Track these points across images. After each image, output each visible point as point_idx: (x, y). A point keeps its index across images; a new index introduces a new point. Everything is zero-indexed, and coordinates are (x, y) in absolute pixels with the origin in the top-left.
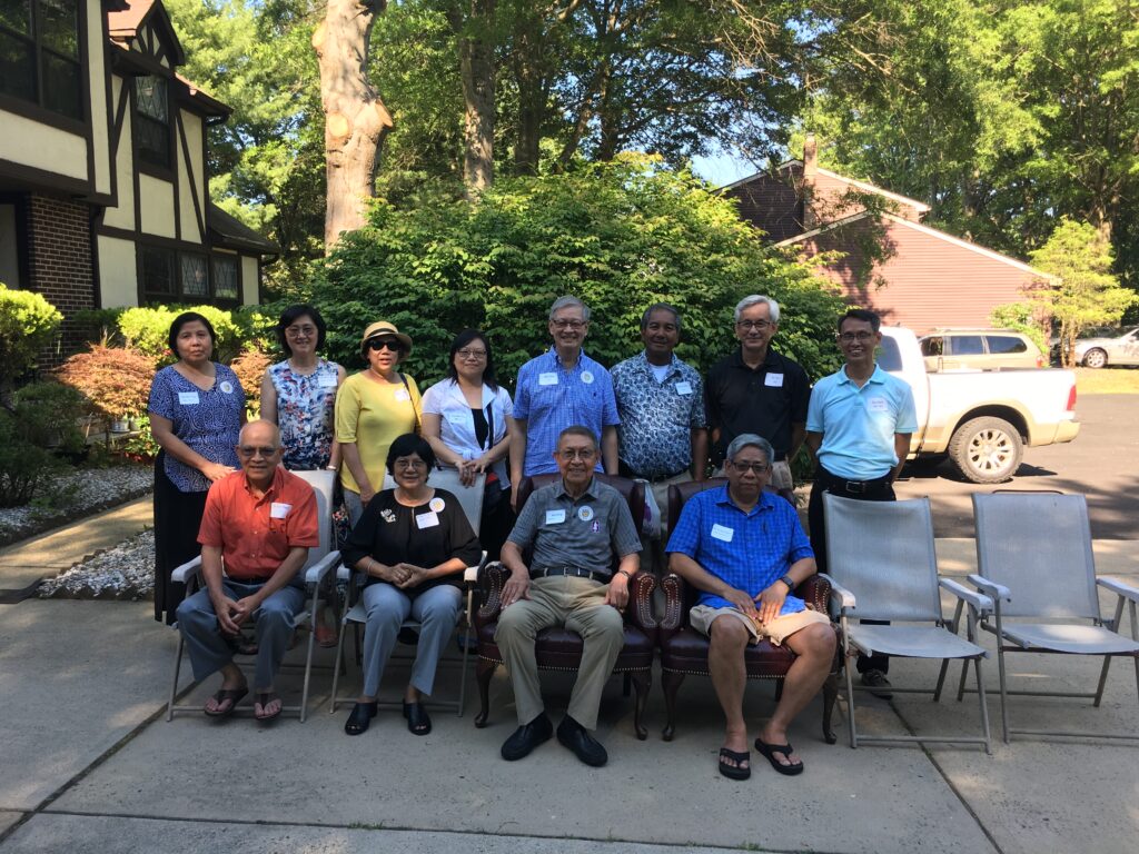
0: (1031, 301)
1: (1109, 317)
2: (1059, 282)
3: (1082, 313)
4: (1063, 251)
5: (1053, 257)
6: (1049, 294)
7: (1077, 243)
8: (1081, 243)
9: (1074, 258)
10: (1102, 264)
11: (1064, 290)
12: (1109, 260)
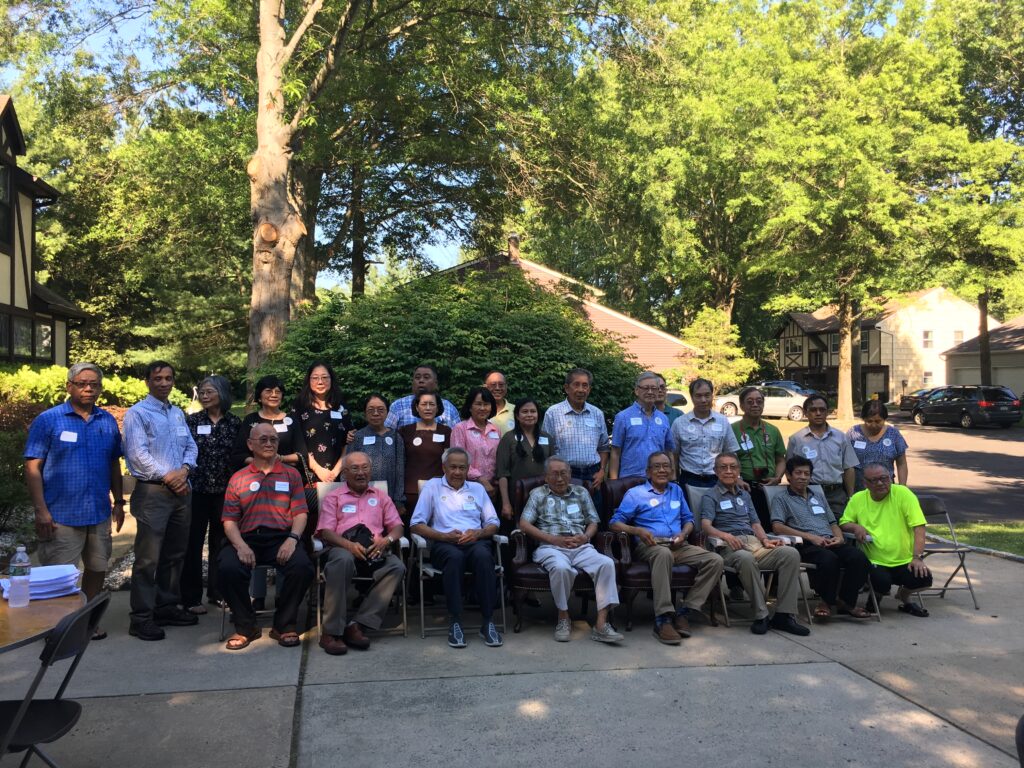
0: (685, 367)
1: (739, 379)
2: (702, 353)
3: (720, 376)
4: (703, 330)
5: (697, 334)
6: (696, 361)
7: (714, 324)
8: (716, 324)
9: (712, 334)
10: (732, 340)
11: (706, 358)
12: (735, 337)
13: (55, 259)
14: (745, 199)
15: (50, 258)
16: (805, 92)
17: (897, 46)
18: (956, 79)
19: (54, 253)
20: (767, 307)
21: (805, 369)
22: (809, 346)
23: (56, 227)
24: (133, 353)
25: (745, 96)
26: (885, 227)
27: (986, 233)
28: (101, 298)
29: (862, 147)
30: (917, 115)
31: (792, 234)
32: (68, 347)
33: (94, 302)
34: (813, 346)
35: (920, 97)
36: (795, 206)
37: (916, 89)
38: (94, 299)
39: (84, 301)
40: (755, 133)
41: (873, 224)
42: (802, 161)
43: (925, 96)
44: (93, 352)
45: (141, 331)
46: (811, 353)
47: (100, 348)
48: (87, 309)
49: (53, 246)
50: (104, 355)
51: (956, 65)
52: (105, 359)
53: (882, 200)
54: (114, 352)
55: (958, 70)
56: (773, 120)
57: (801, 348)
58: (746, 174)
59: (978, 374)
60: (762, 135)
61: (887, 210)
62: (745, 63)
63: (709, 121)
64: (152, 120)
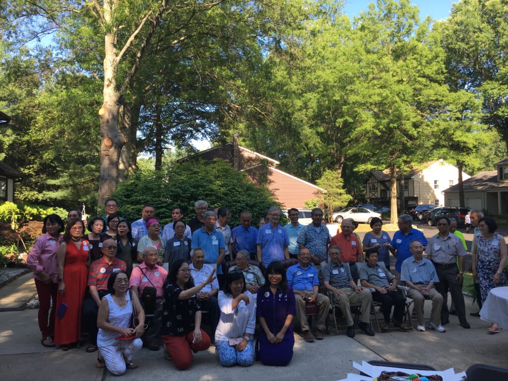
0: (317, 198)
1: (343, 204)
2: (326, 191)
4: (327, 181)
5: (323, 182)
6: (323, 196)
8: (332, 179)
9: (331, 183)
10: (340, 185)
11: (328, 194)
12: (342, 184)
13: (9, 147)
14: (345, 119)
15: (6, 147)
16: (372, 69)
17: (416, 46)
18: (443, 63)
19: (8, 144)
20: (356, 169)
21: (379, 199)
22: (380, 187)
23: (9, 132)
24: (47, 193)
25: (344, 70)
26: (410, 132)
27: (457, 135)
28: (31, 166)
29: (398, 95)
30: (424, 80)
31: (367, 135)
32: (14, 190)
33: (28, 168)
34: (383, 188)
35: (425, 71)
36: (368, 123)
37: (423, 68)
38: (28, 167)
39: (23, 167)
40: (348, 87)
41: (405, 131)
42: (371, 101)
43: (428, 71)
44: (26, 193)
45: (51, 182)
46: (381, 191)
47: (31, 191)
48: (24, 172)
49: (8, 141)
50: (32, 194)
51: (443, 55)
52: (33, 196)
53: (408, 120)
54: (37, 192)
55: (443, 58)
56: (357, 82)
57: (377, 189)
58: (345, 107)
59: (459, 201)
60: (352, 89)
61: (411, 124)
62: (344, 54)
63: (328, 82)
64: (58, 80)
